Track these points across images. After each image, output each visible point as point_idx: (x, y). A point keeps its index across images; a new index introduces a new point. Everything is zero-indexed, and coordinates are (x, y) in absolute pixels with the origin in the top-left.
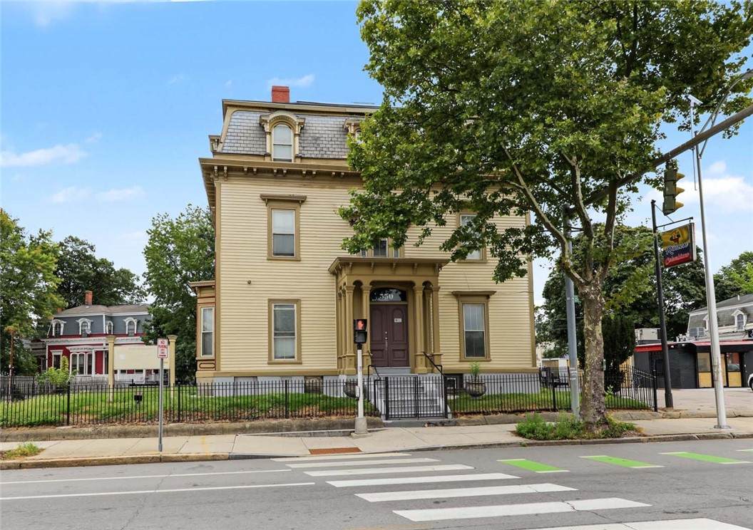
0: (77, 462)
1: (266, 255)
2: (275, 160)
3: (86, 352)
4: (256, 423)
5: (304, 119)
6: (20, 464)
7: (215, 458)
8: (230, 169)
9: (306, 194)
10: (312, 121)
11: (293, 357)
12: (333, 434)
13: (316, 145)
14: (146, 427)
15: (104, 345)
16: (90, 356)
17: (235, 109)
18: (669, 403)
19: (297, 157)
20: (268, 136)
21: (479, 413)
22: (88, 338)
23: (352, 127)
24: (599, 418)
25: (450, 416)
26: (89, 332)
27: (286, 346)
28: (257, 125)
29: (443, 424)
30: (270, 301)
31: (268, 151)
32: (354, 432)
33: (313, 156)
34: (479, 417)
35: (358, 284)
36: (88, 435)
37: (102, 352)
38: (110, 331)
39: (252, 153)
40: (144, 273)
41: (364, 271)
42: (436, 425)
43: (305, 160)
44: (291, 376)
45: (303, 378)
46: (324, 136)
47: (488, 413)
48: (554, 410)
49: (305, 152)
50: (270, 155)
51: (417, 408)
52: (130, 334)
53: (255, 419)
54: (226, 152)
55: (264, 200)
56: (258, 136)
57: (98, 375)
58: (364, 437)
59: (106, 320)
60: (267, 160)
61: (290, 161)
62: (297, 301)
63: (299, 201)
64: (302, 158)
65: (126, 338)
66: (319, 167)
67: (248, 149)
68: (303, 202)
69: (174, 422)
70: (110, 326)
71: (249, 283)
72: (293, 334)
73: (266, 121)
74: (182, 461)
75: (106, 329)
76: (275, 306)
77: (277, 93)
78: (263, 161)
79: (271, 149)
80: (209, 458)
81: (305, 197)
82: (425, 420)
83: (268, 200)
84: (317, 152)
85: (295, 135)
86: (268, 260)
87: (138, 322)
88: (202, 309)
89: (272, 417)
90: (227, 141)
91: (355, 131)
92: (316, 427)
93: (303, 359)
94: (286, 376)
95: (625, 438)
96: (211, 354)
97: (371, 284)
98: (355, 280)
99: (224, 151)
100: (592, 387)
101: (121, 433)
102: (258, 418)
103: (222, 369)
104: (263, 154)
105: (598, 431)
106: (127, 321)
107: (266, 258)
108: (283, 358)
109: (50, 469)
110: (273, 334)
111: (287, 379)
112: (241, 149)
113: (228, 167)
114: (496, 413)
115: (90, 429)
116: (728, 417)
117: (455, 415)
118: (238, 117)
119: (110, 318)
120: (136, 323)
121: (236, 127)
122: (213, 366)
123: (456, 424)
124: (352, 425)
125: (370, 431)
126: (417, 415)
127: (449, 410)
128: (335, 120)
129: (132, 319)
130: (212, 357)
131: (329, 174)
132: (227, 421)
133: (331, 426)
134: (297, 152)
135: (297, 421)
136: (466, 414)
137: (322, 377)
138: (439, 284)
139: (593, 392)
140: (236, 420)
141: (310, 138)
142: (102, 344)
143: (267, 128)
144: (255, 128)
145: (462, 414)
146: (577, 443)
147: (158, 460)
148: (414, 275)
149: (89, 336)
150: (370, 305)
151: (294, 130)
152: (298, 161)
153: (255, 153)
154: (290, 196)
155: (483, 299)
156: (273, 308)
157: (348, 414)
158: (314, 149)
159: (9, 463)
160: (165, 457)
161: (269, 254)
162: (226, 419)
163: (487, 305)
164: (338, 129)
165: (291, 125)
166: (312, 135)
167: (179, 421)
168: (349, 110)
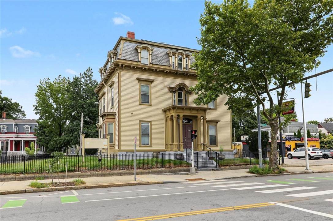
0: (108, 185)
1: (139, 102)
2: (142, 64)
3: (5, 141)
4: (153, 170)
5: (154, 48)
6: (86, 187)
7: (158, 183)
8: (126, 66)
9: (154, 79)
10: (156, 49)
11: (148, 144)
12: (182, 174)
13: (157, 59)
14: (112, 172)
15: (14, 137)
16: (7, 143)
17: (125, 41)
18: (283, 162)
19: (151, 63)
20: (139, 54)
21: (227, 166)
22: (5, 134)
23: (171, 53)
24: (276, 167)
25: (218, 167)
26: (6, 131)
27: (146, 140)
28: (133, 49)
29: (217, 170)
30: (140, 121)
31: (139, 60)
32: (190, 173)
33: (156, 64)
34: (228, 167)
35: (178, 116)
36: (89, 176)
37: (13, 141)
38: (16, 131)
39: (132, 60)
40: (34, 105)
41: (181, 111)
42: (215, 170)
43: (154, 65)
44: (148, 152)
45: (152, 153)
46: (160, 56)
47: (230, 166)
48: (250, 165)
49: (153, 62)
50: (140, 62)
51: (207, 164)
52: (27, 133)
53: (151, 168)
54: (122, 59)
55: (137, 80)
56: (135, 53)
57: (11, 151)
58: (195, 175)
59: (15, 126)
60: (139, 63)
61: (148, 65)
62: (150, 122)
63: (151, 81)
64: (153, 64)
65: (24, 135)
66: (160, 68)
67: (131, 58)
68: (153, 82)
69: (121, 170)
70: (16, 129)
71: (132, 114)
72: (149, 135)
73: (139, 48)
74: (146, 184)
75: (14, 130)
76: (142, 123)
77: (130, 35)
78: (137, 64)
79: (140, 59)
80: (156, 183)
81: (154, 80)
82: (211, 168)
83: (140, 80)
84: (157, 62)
85: (150, 54)
86: (139, 104)
87: (31, 127)
88: (108, 124)
89: (158, 168)
90: (123, 54)
91: (172, 55)
92: (175, 171)
93: (152, 145)
94: (146, 152)
95: (285, 174)
96: (112, 142)
97: (183, 116)
98: (177, 114)
99: (122, 58)
100: (274, 156)
101: (102, 174)
102: (153, 168)
103: (121, 149)
104: (138, 61)
105: (276, 171)
106: (25, 127)
107: (138, 104)
108: (144, 144)
109: (97, 189)
110: (141, 135)
111: (163, 153)
112: (128, 58)
113: (125, 65)
114: (232, 165)
115: (89, 173)
116: (309, 166)
117: (219, 166)
118: (126, 44)
119: (16, 125)
120: (30, 128)
121: (126, 49)
122: (113, 147)
123: (221, 170)
124: (189, 170)
125: (196, 173)
126: (207, 167)
127: (218, 165)
128: (163, 50)
129: (28, 126)
130: (113, 143)
131: (163, 71)
132: (142, 169)
133: (180, 171)
134: (151, 62)
135: (167, 169)
136: (223, 166)
137: (159, 152)
138: (206, 118)
139: (274, 158)
140: (145, 169)
141: (154, 56)
142: (13, 137)
143: (139, 50)
144: (133, 50)
145: (222, 166)
146: (271, 176)
147: (138, 184)
148: (198, 113)
149: (6, 133)
150: (183, 124)
151: (149, 52)
152: (151, 65)
153: (134, 60)
154: (148, 79)
155: (215, 123)
156: (141, 124)
157: (184, 166)
158: (156, 61)
159: (81, 187)
160: (141, 183)
161: (140, 102)
162: (141, 169)
163: (217, 126)
164: (164, 53)
165: (148, 51)
166: (155, 55)
167: (123, 169)
168: (169, 46)
